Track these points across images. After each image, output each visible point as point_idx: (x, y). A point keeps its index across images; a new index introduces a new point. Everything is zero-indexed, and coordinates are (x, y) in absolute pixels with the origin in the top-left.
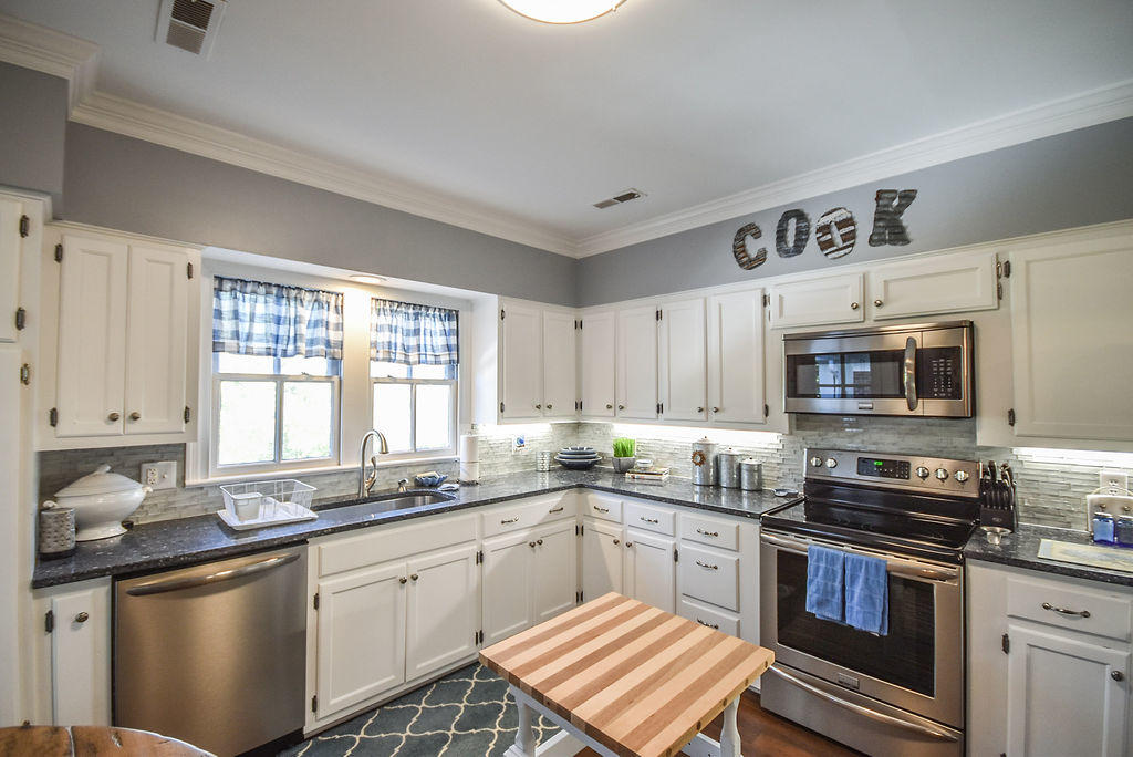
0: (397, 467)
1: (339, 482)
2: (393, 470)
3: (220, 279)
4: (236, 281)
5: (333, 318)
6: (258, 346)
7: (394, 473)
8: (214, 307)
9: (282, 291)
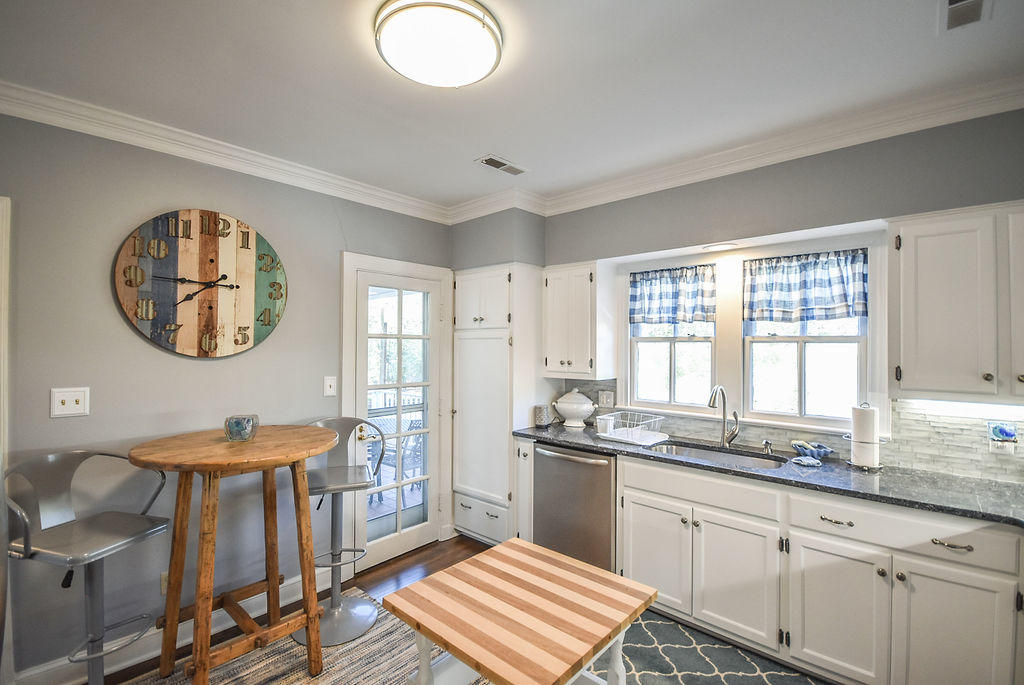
0: (775, 428)
1: (714, 429)
2: (772, 431)
3: (634, 274)
4: (642, 273)
5: (707, 286)
6: (655, 316)
7: (772, 434)
8: (630, 294)
9: (674, 273)
